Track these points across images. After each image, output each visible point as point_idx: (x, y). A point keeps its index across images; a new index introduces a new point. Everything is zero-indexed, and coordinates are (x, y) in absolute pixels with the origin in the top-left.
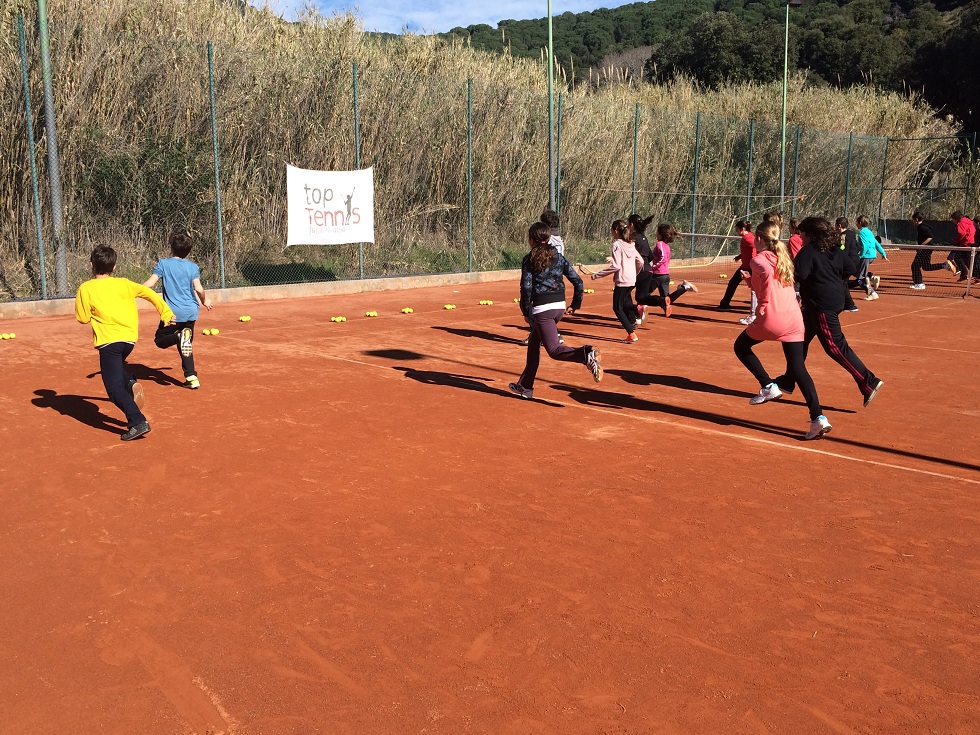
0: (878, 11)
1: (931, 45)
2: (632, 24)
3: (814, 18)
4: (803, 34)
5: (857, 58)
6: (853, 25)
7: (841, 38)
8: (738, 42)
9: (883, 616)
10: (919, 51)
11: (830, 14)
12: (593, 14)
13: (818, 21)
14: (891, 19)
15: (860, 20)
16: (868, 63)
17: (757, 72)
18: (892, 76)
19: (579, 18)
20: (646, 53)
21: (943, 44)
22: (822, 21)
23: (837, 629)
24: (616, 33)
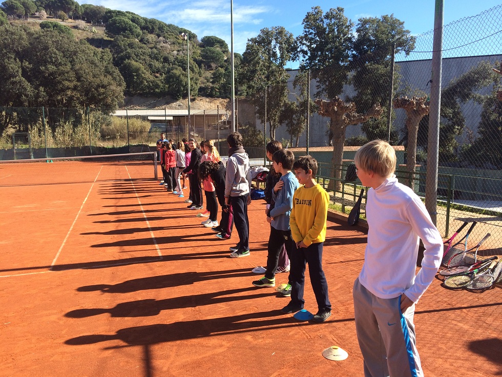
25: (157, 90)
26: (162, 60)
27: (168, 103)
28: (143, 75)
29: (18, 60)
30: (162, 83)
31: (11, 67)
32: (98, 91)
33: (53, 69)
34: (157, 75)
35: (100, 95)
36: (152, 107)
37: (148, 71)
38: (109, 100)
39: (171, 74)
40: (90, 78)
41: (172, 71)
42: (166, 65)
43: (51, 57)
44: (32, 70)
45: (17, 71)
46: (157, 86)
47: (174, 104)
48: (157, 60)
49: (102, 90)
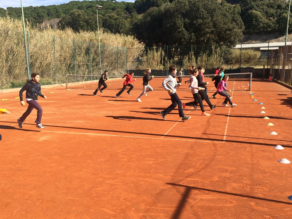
0: (123, 13)
1: (136, 23)
2: (53, 11)
3: (106, 14)
4: (103, 18)
5: (118, 26)
6: (117, 16)
7: (114, 20)
8: (85, 19)
9: (123, 178)
10: (134, 25)
11: (110, 13)
12: (40, 7)
13: (107, 15)
14: (126, 16)
15: (118, 15)
16: (121, 27)
17: (91, 28)
18: (128, 31)
19: (35, 8)
20: (57, 20)
21: (139, 23)
22: (108, 15)
23: (111, 184)
24: (48, 13)
25: (269, 29)
26: (276, 7)
27: (276, 38)
28: (260, 19)
29: (182, 18)
30: (274, 23)
31: (178, 23)
32: (226, 33)
33: (201, 21)
34: (271, 18)
35: (227, 35)
36: (264, 41)
37: (264, 16)
38: (232, 39)
39: (281, 16)
40: (222, 25)
41: (282, 15)
42: (279, 10)
43: (200, 15)
44: (189, 23)
45: (181, 25)
46: (269, 26)
47: (281, 38)
48: (273, 8)
49: (228, 32)
